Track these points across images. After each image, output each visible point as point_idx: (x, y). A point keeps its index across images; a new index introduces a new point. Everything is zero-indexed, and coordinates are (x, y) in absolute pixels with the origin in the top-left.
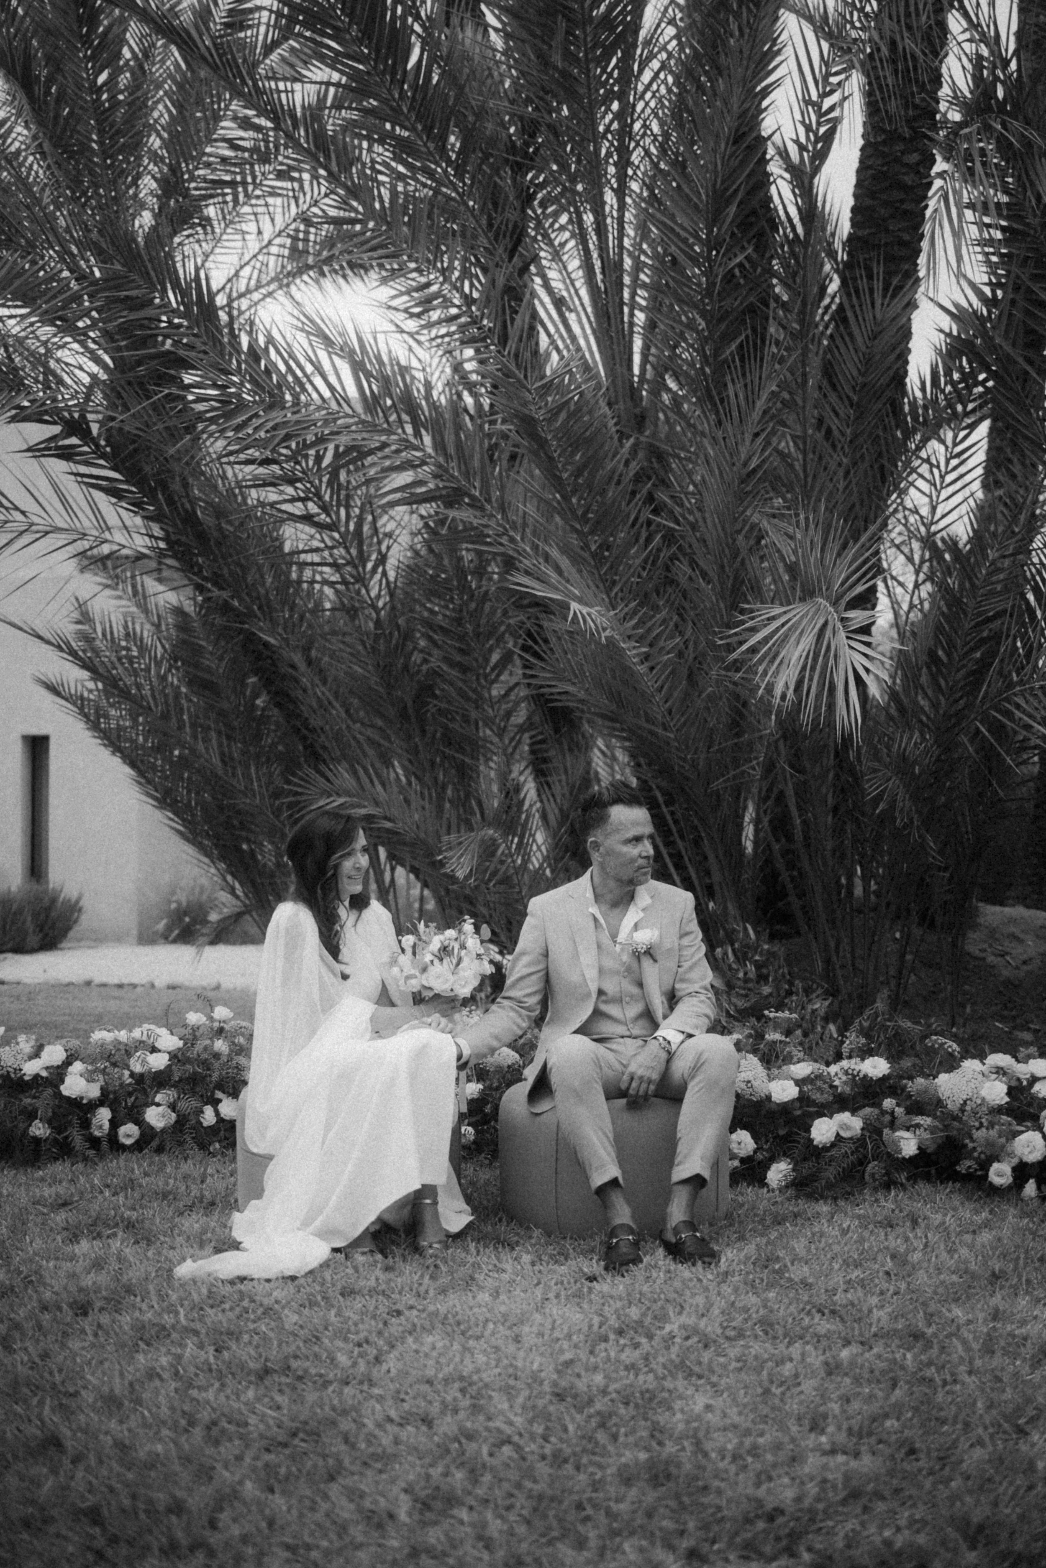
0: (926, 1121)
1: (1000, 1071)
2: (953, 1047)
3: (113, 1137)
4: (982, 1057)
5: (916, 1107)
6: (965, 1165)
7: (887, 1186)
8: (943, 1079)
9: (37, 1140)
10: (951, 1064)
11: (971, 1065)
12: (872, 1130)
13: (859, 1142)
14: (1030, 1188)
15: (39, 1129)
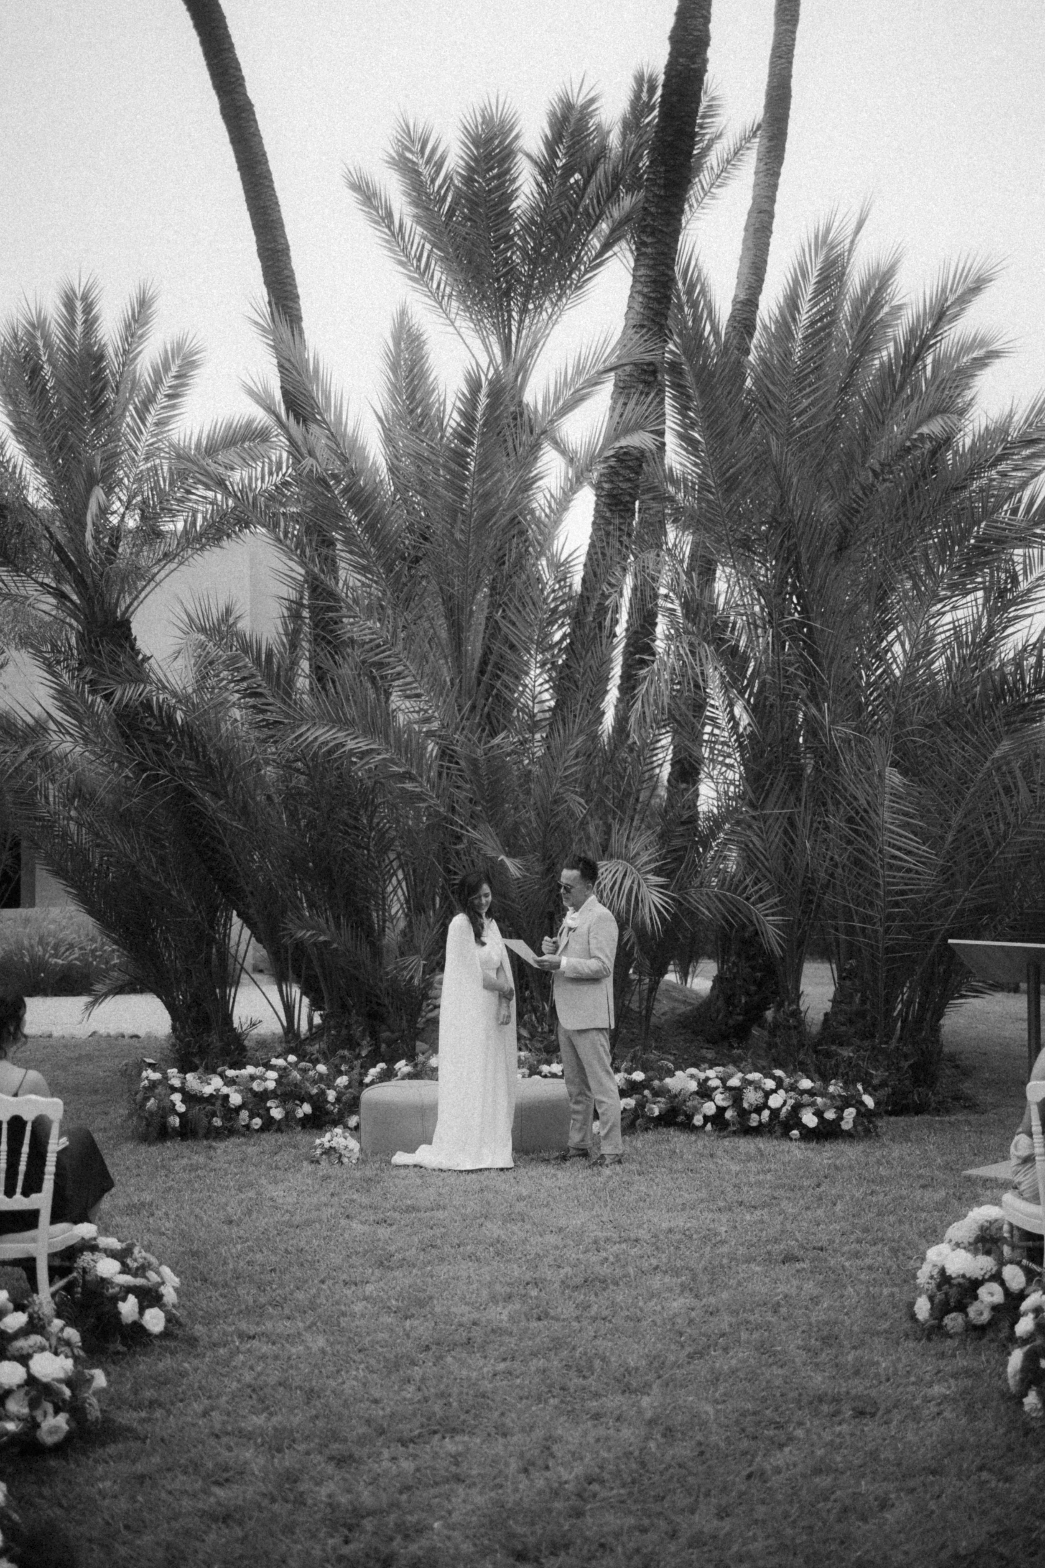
0: (663, 1100)
1: (692, 1076)
2: (671, 1066)
3: (247, 1127)
4: (684, 1070)
5: (656, 1093)
6: (681, 1118)
7: (647, 1129)
8: (668, 1080)
9: (217, 1128)
10: (671, 1074)
11: (679, 1073)
12: (641, 1105)
13: (635, 1110)
14: (709, 1127)
15: (217, 1122)
